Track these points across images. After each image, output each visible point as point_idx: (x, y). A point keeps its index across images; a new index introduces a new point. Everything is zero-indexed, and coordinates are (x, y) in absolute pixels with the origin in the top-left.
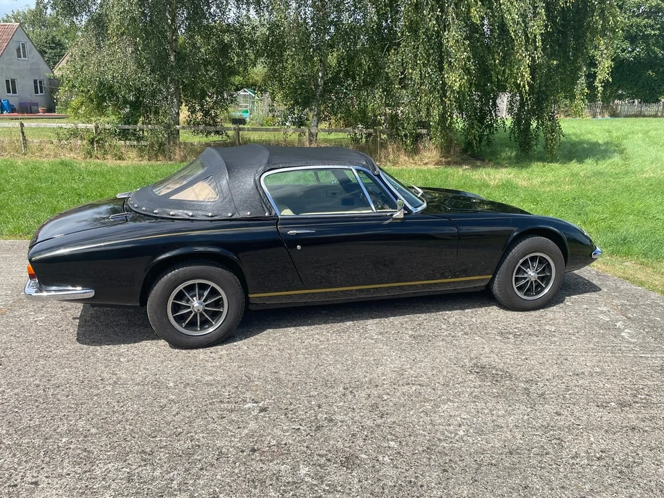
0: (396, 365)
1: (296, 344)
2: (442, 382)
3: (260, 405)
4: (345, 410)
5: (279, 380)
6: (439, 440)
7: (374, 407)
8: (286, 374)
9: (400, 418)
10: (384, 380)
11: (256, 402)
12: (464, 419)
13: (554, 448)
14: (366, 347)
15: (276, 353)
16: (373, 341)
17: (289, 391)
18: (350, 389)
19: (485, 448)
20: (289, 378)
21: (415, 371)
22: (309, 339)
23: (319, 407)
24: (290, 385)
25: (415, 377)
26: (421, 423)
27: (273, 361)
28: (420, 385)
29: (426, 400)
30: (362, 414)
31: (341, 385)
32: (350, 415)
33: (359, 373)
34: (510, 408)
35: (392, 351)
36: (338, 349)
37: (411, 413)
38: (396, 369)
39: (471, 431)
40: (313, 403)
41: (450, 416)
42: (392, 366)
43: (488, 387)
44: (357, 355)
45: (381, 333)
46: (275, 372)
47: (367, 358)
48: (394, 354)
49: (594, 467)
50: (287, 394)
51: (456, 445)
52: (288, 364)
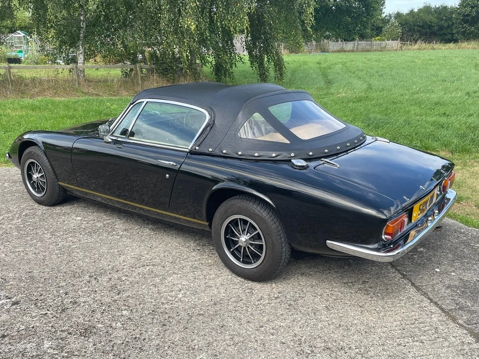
0: (135, 253)
1: (51, 247)
2: (171, 260)
3: (13, 300)
4: (89, 293)
5: (32, 278)
6: (163, 303)
7: (113, 287)
8: (40, 272)
9: (134, 292)
10: (124, 265)
11: (9, 298)
12: (184, 285)
13: (247, 295)
14: (112, 242)
15: (31, 256)
16: (119, 237)
17: (41, 285)
18: (95, 277)
19: (197, 303)
20: (41, 274)
21: (151, 255)
22: (63, 241)
23: (66, 294)
24: (43, 280)
25: (150, 260)
26: (150, 293)
27: (29, 263)
28: (153, 265)
29: (156, 276)
30: (103, 294)
31: (87, 275)
32: (92, 296)
33: (104, 263)
34: (220, 272)
35: (133, 242)
36: (88, 247)
37: (143, 287)
38: (135, 256)
39: (188, 293)
40: (61, 291)
41: (174, 285)
42: (132, 254)
43: (205, 260)
44: (104, 249)
45: (126, 230)
46: (30, 272)
47: (112, 251)
48: (135, 244)
49: (272, 305)
50: (39, 288)
51: (175, 305)
52: (42, 264)
